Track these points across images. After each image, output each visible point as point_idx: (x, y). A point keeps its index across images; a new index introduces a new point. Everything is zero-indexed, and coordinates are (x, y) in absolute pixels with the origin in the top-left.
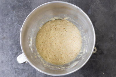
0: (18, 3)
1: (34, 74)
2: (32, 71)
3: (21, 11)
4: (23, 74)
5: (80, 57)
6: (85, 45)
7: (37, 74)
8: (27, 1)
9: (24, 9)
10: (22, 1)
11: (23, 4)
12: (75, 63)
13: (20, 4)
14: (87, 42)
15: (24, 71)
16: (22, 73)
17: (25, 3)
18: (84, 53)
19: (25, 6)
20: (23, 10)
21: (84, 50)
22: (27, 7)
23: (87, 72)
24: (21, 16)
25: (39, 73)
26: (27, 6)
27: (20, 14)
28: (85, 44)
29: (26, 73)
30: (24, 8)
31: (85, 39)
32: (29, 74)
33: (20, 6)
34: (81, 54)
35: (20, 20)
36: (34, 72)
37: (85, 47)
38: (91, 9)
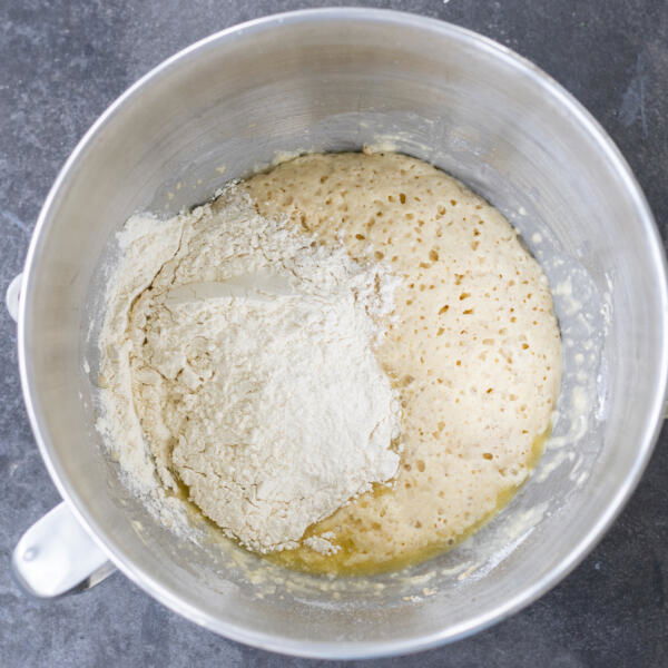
0: (8, 25)
1: (151, 648)
2: (136, 627)
3: (36, 91)
4: (57, 653)
5: (550, 467)
6: (579, 358)
7: (173, 649)
8: (87, 10)
9: (57, 76)
10: (44, 9)
11: (53, 37)
12: (519, 527)
13: (26, 30)
14: (591, 330)
15: (63, 621)
16: (48, 644)
17: (67, 25)
18: (581, 428)
19: (64, 49)
20: (54, 86)
21: (580, 400)
22: (83, 62)
23: (616, 631)
24: (33, 138)
25: (191, 637)
26: (89, 50)
27: (28, 121)
28: (579, 348)
29: (82, 645)
30: (60, 66)
31: (576, 305)
32: (110, 650)
33: (28, 48)
34: (560, 442)
35: (28, 175)
36: (149, 635)
37: (581, 376)
38: (644, 79)
